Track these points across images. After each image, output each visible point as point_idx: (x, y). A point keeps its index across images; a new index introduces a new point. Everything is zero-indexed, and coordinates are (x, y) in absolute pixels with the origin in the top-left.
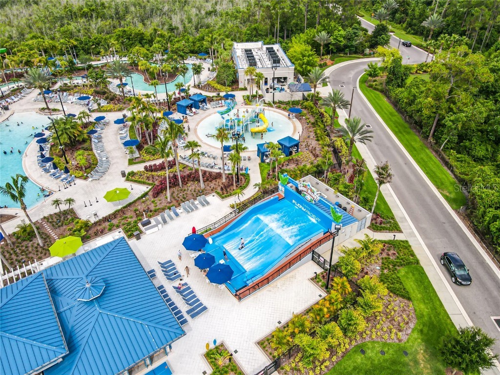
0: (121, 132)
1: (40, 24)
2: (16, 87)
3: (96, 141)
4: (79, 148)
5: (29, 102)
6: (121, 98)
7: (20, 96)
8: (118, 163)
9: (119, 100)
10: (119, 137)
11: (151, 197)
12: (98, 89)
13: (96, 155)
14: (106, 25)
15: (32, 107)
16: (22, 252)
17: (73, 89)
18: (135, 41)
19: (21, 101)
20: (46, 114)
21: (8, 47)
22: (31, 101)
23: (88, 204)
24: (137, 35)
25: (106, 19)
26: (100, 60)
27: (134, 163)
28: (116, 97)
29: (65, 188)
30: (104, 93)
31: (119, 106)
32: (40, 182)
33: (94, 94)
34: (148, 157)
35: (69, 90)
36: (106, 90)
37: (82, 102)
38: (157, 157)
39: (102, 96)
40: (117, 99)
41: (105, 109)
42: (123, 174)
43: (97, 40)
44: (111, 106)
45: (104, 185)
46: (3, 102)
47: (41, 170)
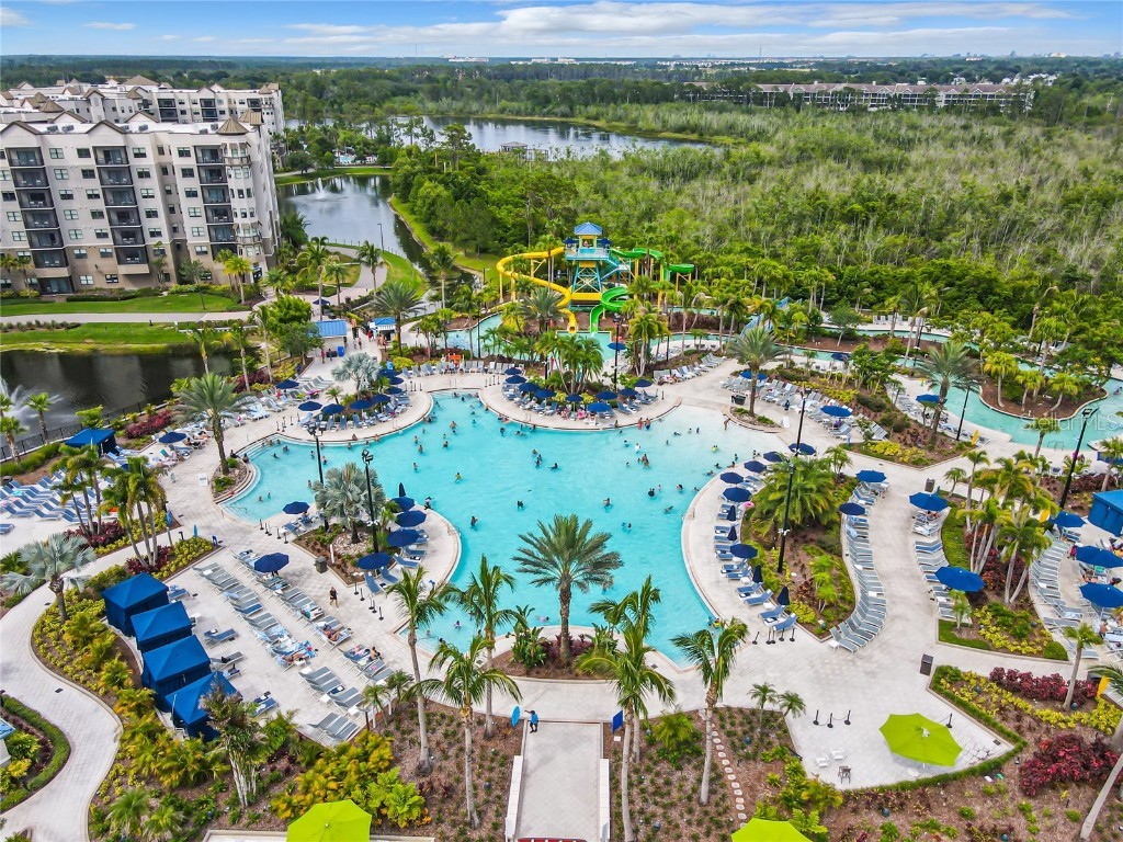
0: (919, 529)
1: (757, 225)
2: (693, 347)
3: (854, 533)
4: (812, 540)
5: (712, 387)
6: (920, 431)
7: (697, 369)
8: (908, 620)
9: (915, 436)
10: (913, 539)
11: (1014, 786)
12: (865, 394)
13: (852, 573)
14: (896, 245)
15: (717, 400)
16: (654, 794)
17: (806, 379)
18: (968, 293)
19: (697, 379)
20: (744, 423)
21: (696, 262)
22: (716, 385)
23: (824, 720)
24: (979, 280)
25: (899, 231)
26: (871, 322)
27: (955, 637)
28: (908, 426)
29: (768, 643)
30: (880, 408)
31: (916, 453)
32: (714, 599)
33: (854, 404)
34: (999, 638)
35: (798, 379)
36: (884, 401)
37: (827, 418)
38: (1031, 649)
39: (873, 414)
40: (912, 431)
41: (880, 451)
42: (926, 667)
43: (877, 276)
44: (895, 447)
45: (867, 673)
46: (665, 375)
47: (720, 566)
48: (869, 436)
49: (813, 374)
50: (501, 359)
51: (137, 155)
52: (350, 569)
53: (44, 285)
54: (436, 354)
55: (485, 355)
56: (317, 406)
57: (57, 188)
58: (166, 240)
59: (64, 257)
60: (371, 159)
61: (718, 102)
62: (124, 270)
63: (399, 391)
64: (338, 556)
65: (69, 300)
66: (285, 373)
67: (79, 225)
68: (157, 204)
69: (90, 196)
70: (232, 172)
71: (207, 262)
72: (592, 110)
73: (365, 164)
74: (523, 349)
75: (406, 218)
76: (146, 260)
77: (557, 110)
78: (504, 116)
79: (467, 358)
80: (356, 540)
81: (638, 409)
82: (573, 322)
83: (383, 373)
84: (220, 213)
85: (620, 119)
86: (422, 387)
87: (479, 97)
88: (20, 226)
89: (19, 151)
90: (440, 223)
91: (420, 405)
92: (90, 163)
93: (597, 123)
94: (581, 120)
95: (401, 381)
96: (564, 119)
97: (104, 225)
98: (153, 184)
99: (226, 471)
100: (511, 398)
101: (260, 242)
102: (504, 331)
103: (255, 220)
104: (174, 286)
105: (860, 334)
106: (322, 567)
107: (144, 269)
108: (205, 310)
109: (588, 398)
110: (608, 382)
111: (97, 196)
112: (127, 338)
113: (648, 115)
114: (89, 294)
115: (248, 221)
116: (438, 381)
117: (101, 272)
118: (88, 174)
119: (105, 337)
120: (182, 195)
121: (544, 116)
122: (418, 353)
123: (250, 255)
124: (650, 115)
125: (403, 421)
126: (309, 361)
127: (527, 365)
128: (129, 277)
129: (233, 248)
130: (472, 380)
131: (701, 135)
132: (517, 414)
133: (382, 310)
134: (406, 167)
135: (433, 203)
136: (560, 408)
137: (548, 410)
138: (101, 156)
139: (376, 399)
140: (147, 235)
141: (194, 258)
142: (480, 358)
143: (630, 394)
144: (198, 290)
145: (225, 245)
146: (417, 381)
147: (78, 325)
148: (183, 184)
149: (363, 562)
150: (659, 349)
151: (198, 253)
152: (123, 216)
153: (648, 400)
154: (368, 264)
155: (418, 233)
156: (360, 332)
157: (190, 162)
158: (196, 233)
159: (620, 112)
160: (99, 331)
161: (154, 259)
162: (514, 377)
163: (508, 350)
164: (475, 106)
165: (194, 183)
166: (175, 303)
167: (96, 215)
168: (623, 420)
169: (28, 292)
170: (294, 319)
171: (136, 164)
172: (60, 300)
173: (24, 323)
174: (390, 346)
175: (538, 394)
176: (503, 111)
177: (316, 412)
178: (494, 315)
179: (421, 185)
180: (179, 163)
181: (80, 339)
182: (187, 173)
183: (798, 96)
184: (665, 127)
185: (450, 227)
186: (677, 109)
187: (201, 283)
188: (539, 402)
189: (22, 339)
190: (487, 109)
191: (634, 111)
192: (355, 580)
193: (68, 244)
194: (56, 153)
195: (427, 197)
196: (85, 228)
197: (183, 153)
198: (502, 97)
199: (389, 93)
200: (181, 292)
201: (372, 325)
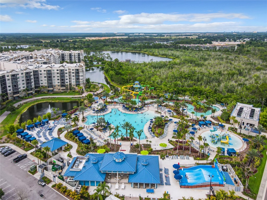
0: (175, 126)
3: (166, 127)
4: (160, 128)
7: (152, 105)
8: (169, 136)
9: (181, 115)
10: (173, 128)
11: (173, 150)
12: (176, 109)
13: (164, 131)
15: (154, 110)
19: (152, 107)
20: (157, 113)
23: (155, 145)
26: (182, 97)
27: (174, 138)
28: (180, 113)
29: (151, 138)
30: (177, 111)
31: (179, 117)
32: (146, 134)
33: (173, 110)
35: (167, 106)
37: (169, 112)
41: (174, 117)
42: (169, 140)
44: (177, 116)
45: (162, 141)
46: (146, 106)
47: (148, 130)
48: (173, 115)
49: (169, 106)
50: (122, 103)
51: (66, 70)
52: (101, 130)
53: (49, 91)
54: (112, 102)
55: (120, 103)
56: (95, 110)
57: (53, 76)
58: (68, 83)
59: (52, 86)
60: (100, 63)
61: (171, 48)
62: (62, 88)
63: (107, 108)
64: (99, 129)
65: (53, 93)
66: (89, 105)
67: (55, 81)
68: (68, 78)
69: (58, 77)
70: (80, 73)
71: (75, 87)
72: (145, 50)
73: (99, 64)
74: (125, 102)
75: (107, 76)
76: (65, 87)
77: (138, 50)
78: (127, 51)
79: (117, 103)
80: (101, 127)
81: (142, 111)
82: (134, 97)
83: (104, 105)
84: (78, 79)
85: (151, 52)
86: (110, 107)
87: (122, 47)
88: (46, 82)
89: (48, 70)
90: (113, 79)
91: (110, 110)
92: (59, 72)
93: (146, 53)
94: (143, 52)
95: (107, 107)
96: (139, 52)
97: (59, 81)
98: (68, 75)
99: (83, 119)
100: (123, 109)
101: (84, 83)
102: (123, 99)
103: (83, 80)
104: (69, 91)
105: (180, 99)
106: (98, 130)
107: (65, 88)
108: (75, 95)
109: (134, 109)
110: (138, 107)
111: (59, 77)
112: (64, 100)
113: (156, 51)
114: (55, 92)
115: (82, 80)
116: (112, 107)
117: (58, 89)
118: (58, 73)
119: (60, 100)
120: (72, 76)
121: (135, 51)
122: (109, 102)
123: (82, 86)
124: (157, 52)
125: (107, 112)
126: (93, 103)
127: (126, 104)
128: (62, 89)
129: (79, 85)
130: (118, 106)
131: (167, 56)
132: (124, 111)
133: (104, 96)
134: (107, 67)
135: (112, 75)
136: (130, 111)
137: (128, 111)
138: (60, 71)
139: (103, 109)
140: (66, 82)
141: (73, 86)
142: (119, 103)
143: (141, 109)
144: (73, 91)
145: (78, 84)
146: (109, 107)
147: (56, 98)
148: (72, 75)
149: (103, 129)
150: (146, 102)
151: (73, 85)
152: (62, 80)
153: (143, 110)
154: (102, 88)
155: (109, 80)
156: (100, 99)
157: (74, 71)
158: (73, 82)
159: (151, 50)
160: (59, 99)
161: (66, 86)
162: (124, 106)
163: (123, 102)
164: (121, 49)
165: (74, 74)
166: (69, 94)
167: (58, 79)
168: (139, 112)
169: (46, 92)
170: (91, 97)
171: (65, 72)
172: (51, 93)
173: (47, 97)
174: (105, 101)
175: (127, 109)
176: (126, 50)
177: (95, 111)
178: (122, 96)
179: (110, 71)
180: (72, 71)
181: (56, 100)
182: (73, 73)
183: (188, 47)
184: (160, 54)
185: (115, 80)
186: (163, 50)
187: (73, 90)
188: (127, 110)
189: (47, 100)
190: (123, 49)
191: (154, 50)
192: (102, 132)
193: (53, 84)
194: (54, 70)
195: (111, 74)
196: (56, 82)
197: (73, 70)
198: (126, 47)
199: (103, 46)
200: (70, 92)
201: (102, 98)
